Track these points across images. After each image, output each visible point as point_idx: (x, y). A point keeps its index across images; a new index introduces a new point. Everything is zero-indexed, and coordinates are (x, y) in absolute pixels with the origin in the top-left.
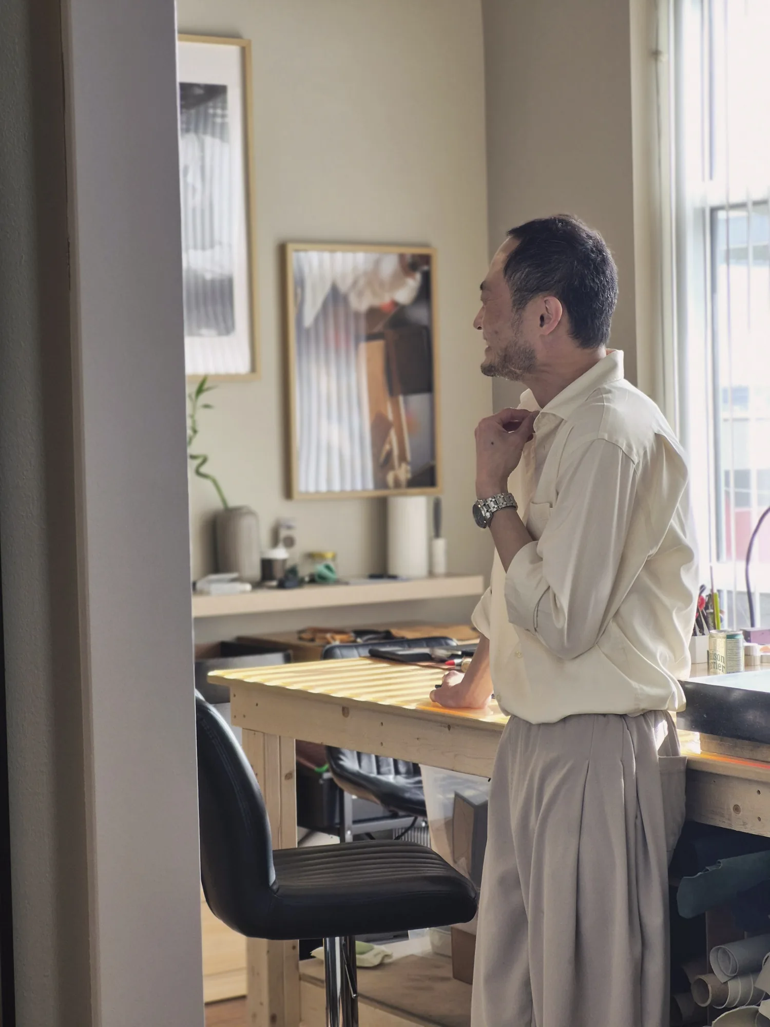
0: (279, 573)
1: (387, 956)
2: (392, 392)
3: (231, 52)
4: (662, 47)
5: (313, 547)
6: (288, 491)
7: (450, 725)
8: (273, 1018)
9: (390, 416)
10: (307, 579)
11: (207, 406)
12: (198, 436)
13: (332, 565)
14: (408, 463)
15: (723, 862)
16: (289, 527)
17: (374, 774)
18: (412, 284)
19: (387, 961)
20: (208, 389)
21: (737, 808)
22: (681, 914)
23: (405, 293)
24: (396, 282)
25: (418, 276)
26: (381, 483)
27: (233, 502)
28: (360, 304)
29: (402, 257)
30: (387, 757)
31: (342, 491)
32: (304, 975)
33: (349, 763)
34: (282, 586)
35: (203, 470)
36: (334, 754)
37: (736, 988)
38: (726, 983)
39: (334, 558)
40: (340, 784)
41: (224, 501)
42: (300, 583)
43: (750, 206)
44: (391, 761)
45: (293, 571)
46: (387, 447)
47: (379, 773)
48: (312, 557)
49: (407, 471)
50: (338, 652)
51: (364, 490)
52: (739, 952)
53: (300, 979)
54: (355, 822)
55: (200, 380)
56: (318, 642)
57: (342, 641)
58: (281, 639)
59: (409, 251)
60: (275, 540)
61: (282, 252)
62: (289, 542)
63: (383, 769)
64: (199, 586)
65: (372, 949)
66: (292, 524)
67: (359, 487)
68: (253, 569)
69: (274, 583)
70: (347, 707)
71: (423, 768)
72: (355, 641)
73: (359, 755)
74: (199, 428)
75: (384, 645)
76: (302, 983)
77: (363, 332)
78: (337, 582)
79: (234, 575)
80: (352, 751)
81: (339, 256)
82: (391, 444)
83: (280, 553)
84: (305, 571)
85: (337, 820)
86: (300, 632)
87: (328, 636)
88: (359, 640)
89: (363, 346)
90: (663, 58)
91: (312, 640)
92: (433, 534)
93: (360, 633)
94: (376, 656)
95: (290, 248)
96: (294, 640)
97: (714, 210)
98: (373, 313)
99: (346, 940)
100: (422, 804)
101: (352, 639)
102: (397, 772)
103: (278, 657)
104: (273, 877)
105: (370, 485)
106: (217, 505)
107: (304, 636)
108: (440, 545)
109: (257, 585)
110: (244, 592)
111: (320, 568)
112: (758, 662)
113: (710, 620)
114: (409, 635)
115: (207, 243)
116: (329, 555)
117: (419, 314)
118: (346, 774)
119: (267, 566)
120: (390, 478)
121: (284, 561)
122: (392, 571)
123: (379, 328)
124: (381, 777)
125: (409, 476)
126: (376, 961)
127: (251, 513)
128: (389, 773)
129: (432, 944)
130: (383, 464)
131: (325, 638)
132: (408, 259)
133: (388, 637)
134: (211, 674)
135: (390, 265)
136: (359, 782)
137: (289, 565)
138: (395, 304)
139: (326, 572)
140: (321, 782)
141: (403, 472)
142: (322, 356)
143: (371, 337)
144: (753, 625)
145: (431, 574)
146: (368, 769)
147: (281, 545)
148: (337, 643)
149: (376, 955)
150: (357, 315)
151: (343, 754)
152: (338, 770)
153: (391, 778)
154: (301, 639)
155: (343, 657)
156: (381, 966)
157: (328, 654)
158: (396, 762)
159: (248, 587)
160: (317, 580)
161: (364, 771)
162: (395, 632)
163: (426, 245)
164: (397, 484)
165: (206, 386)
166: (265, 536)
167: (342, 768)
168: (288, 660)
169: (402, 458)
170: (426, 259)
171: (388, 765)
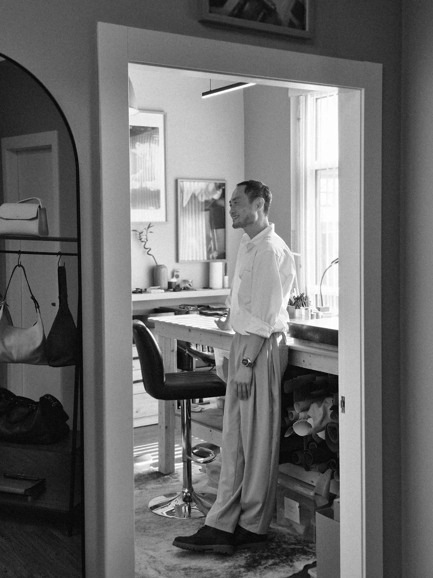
0: (174, 287)
1: (203, 408)
2: (212, 228)
3: (160, 116)
4: (301, 117)
5: (185, 278)
6: (177, 260)
7: (221, 335)
8: (166, 427)
9: (211, 236)
10: (183, 289)
11: (151, 232)
12: (148, 241)
13: (191, 284)
14: (217, 251)
15: (299, 377)
16: (177, 272)
17: (201, 351)
18: (219, 193)
19: (203, 410)
20: (151, 227)
21: (304, 361)
22: (285, 392)
23: (217, 196)
24: (214, 192)
25: (221, 190)
26: (208, 258)
27: (159, 264)
28: (202, 199)
29: (216, 183)
30: (206, 346)
31: (196, 260)
32: (177, 414)
33: (193, 348)
34: (174, 291)
35: (149, 253)
36: (188, 344)
37: (302, 415)
38: (299, 413)
39: (192, 282)
40: (191, 355)
41: (156, 263)
42: (180, 290)
43: (327, 169)
44: (207, 346)
45: (178, 286)
46: (210, 246)
47: (203, 351)
48: (185, 281)
49: (216, 254)
50: (190, 312)
51: (204, 260)
52: (302, 404)
53: (175, 415)
54: (196, 368)
55: (149, 223)
56: (186, 309)
57: (193, 309)
58: (175, 308)
59: (218, 182)
60: (173, 276)
61: (176, 181)
62: (177, 277)
63: (204, 350)
64: (147, 290)
65: (198, 406)
66: (178, 270)
67: (202, 259)
68: (166, 285)
69: (172, 290)
70: (190, 329)
71: (215, 349)
72: (197, 309)
73: (196, 345)
74: (148, 239)
75: (205, 310)
76: (176, 416)
77: (204, 209)
78: (193, 290)
79: (159, 287)
80: (194, 344)
81: (196, 183)
82: (211, 245)
83: (174, 280)
84: (182, 286)
85: (191, 367)
86: (180, 306)
87: (189, 307)
88: (199, 309)
89: (204, 212)
90: (301, 121)
91: (184, 308)
92: (224, 274)
93: (199, 306)
94: (201, 313)
95: (179, 180)
96: (178, 308)
97: (316, 171)
98: (206, 202)
99: (188, 401)
100: (214, 361)
101: (197, 308)
102: (209, 351)
103: (173, 313)
104: (165, 380)
105: (206, 258)
106: (155, 264)
107: (181, 307)
108: (227, 278)
109: (166, 290)
110: (162, 292)
111: (187, 285)
112: (321, 317)
113: (306, 304)
114: (215, 307)
115: (153, 179)
116: (190, 281)
117: (221, 203)
118: (192, 351)
119: (170, 284)
120: (211, 256)
121: (175, 283)
122: (210, 287)
123: (208, 207)
124: (203, 352)
125: (217, 255)
126: (199, 410)
127: (165, 267)
128: (206, 351)
129: (217, 405)
130: (209, 251)
131: (188, 308)
132: (218, 185)
133: (208, 308)
134: (149, 318)
135: (212, 186)
136: (197, 354)
137: (177, 284)
138: (213, 199)
139: (189, 286)
140: (186, 354)
141: (215, 254)
142: (190, 216)
143: (206, 210)
144: (322, 306)
145: (223, 287)
146: (199, 349)
147: (174, 277)
148: (192, 309)
149: (199, 408)
150: (202, 203)
151: (192, 345)
152: (190, 350)
153: (206, 353)
154: (180, 308)
155: (192, 314)
156: (201, 411)
157: (187, 313)
158: (208, 347)
159: (163, 291)
160: (186, 289)
161: (198, 350)
162: (211, 306)
163: (224, 180)
164: (213, 258)
165: (151, 226)
166: (169, 274)
167: (191, 349)
168: (176, 314)
169: (215, 249)
170: (224, 185)
171: (206, 348)
